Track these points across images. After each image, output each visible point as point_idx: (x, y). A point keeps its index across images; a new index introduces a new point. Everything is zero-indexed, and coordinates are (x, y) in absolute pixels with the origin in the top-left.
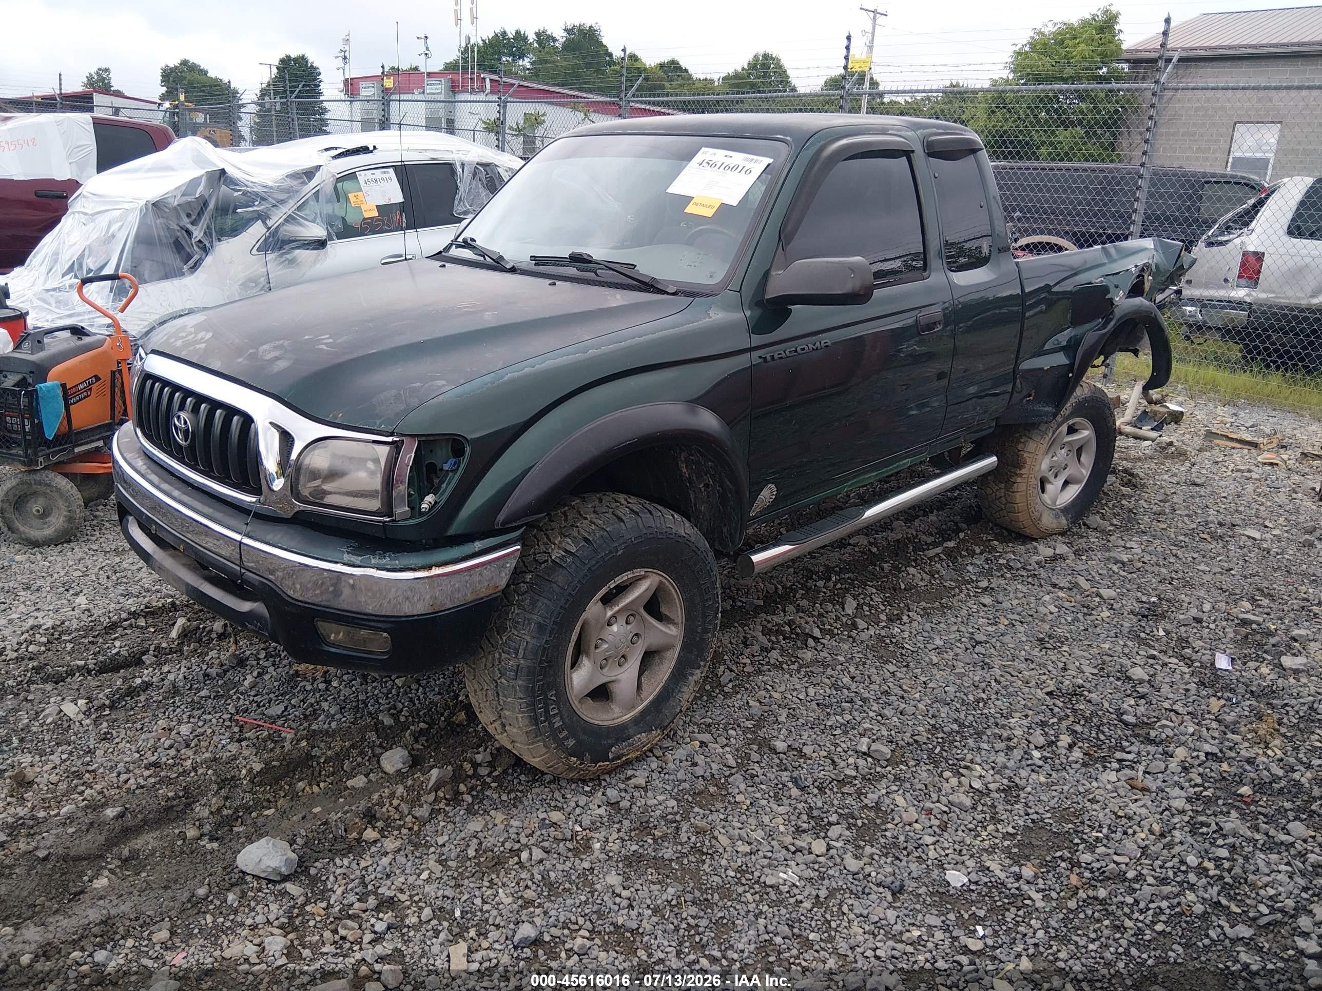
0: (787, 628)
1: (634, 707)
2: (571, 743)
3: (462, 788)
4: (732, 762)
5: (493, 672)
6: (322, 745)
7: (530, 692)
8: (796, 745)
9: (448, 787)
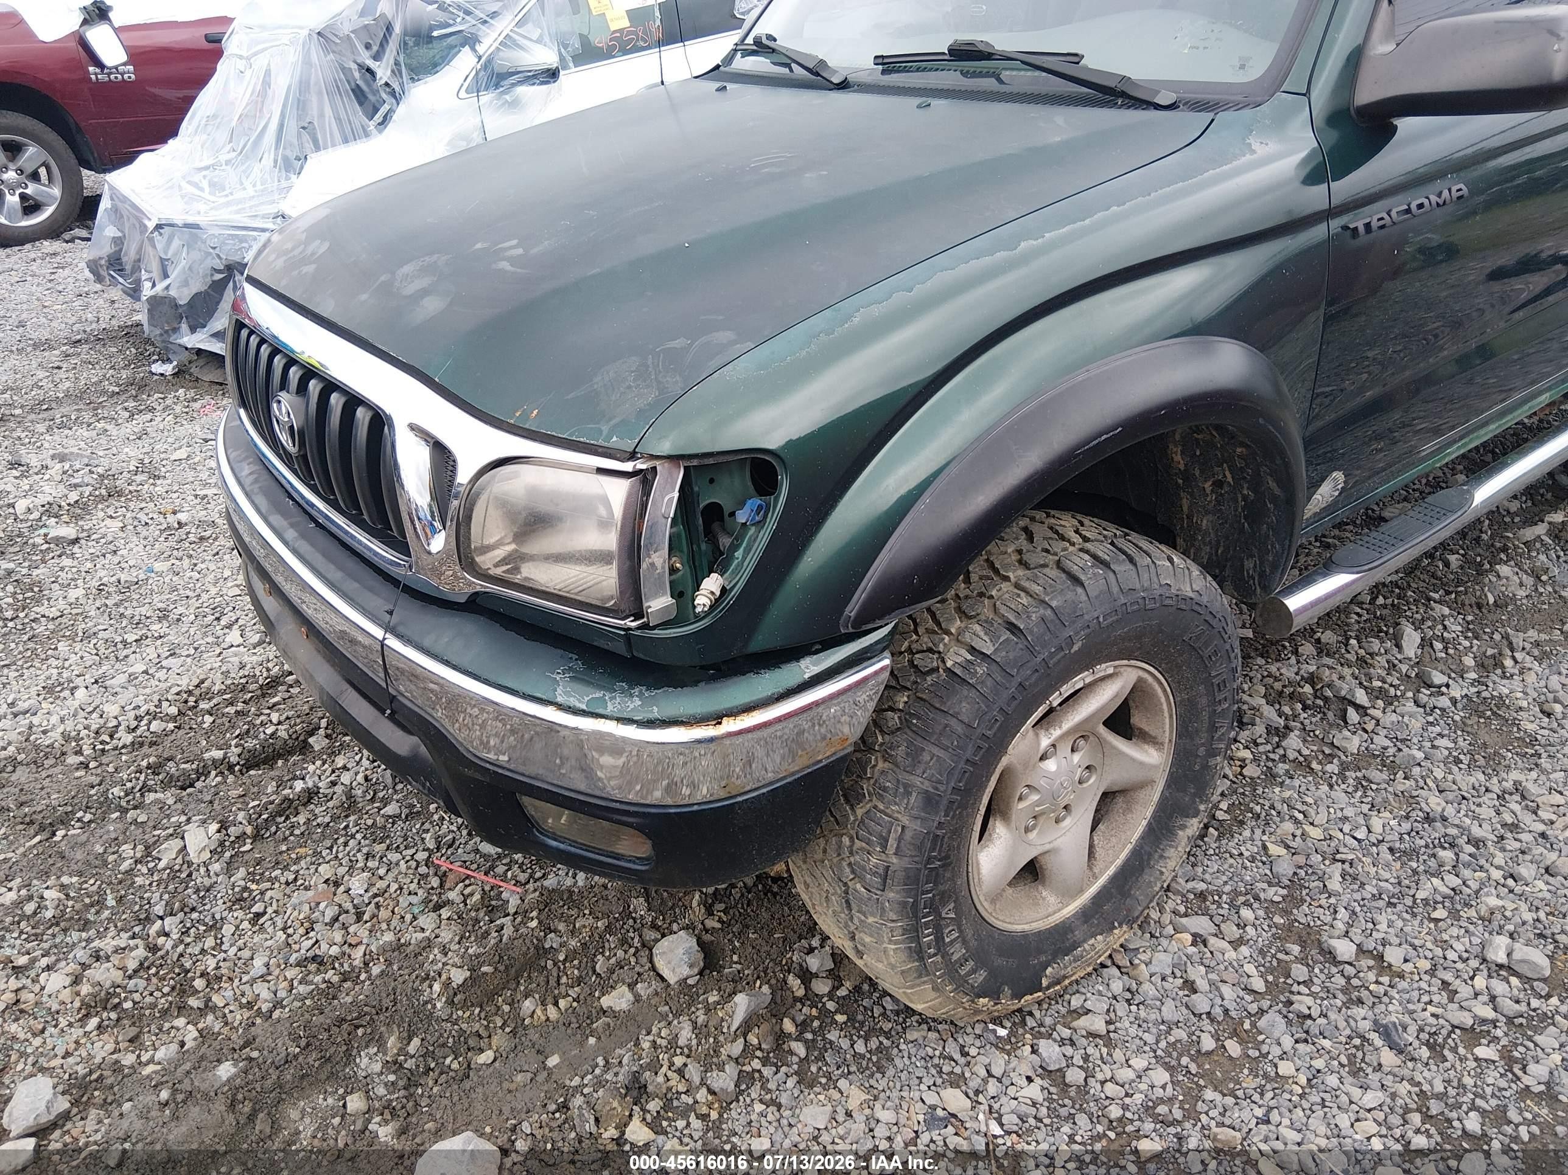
0: (1308, 689)
1: (1081, 891)
2: (981, 976)
3: (788, 1026)
4: (1259, 985)
5: (841, 869)
6: (561, 927)
7: (912, 912)
8: (1370, 945)
9: (766, 1027)
